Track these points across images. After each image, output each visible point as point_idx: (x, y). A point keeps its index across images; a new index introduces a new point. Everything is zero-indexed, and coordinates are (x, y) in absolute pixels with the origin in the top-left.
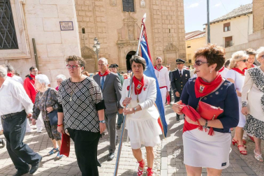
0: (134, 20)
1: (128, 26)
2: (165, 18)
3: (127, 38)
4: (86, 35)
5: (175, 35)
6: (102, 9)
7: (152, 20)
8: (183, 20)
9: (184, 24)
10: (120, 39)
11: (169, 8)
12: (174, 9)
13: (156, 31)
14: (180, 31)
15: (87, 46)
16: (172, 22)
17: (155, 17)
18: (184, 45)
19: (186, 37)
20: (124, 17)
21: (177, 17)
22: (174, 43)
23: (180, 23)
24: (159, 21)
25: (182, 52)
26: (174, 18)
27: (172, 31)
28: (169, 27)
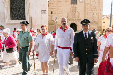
0: (76, 8)
1: (73, 11)
2: (92, 7)
3: (72, 16)
4: (53, 14)
5: (96, 16)
6: (61, 3)
7: (85, 8)
8: (102, 9)
9: (102, 11)
10: (68, 17)
11: (94, 3)
12: (97, 3)
13: (86, 14)
14: (100, 14)
15: (53, 19)
16: (95, 10)
17: (87, 7)
18: (101, 22)
19: (103, 17)
20: (71, 7)
21: (99, 7)
22: (96, 21)
23: (100, 10)
24: (88, 9)
25: (99, 25)
26: (97, 8)
27: (95, 14)
28: (94, 12)
